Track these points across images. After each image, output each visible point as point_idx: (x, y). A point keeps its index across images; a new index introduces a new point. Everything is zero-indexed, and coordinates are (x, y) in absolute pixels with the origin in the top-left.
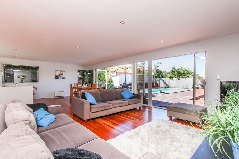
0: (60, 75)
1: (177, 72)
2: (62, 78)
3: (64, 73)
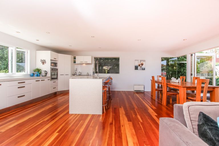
0: (139, 65)
2: (142, 69)
3: (144, 63)
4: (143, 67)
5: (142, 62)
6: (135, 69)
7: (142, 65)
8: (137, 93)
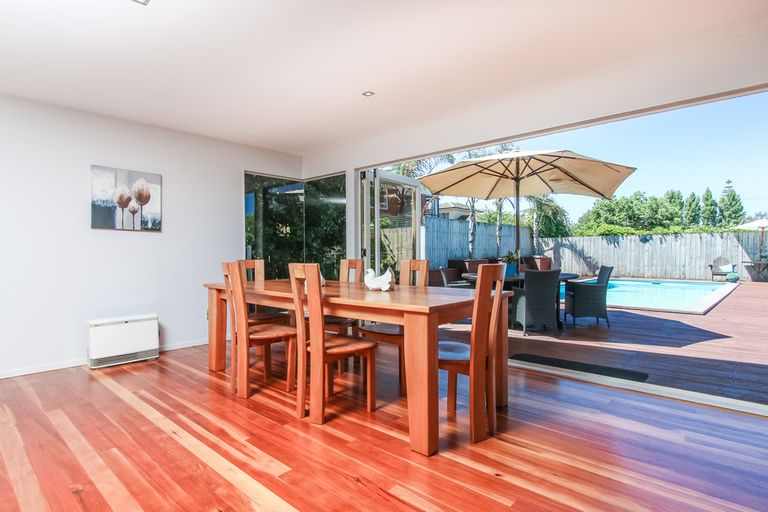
0: (124, 203)
1: (623, 214)
2: (144, 223)
3: (154, 191)
4: (150, 211)
5: (140, 184)
6: (95, 225)
7: (143, 199)
8: (111, 375)
